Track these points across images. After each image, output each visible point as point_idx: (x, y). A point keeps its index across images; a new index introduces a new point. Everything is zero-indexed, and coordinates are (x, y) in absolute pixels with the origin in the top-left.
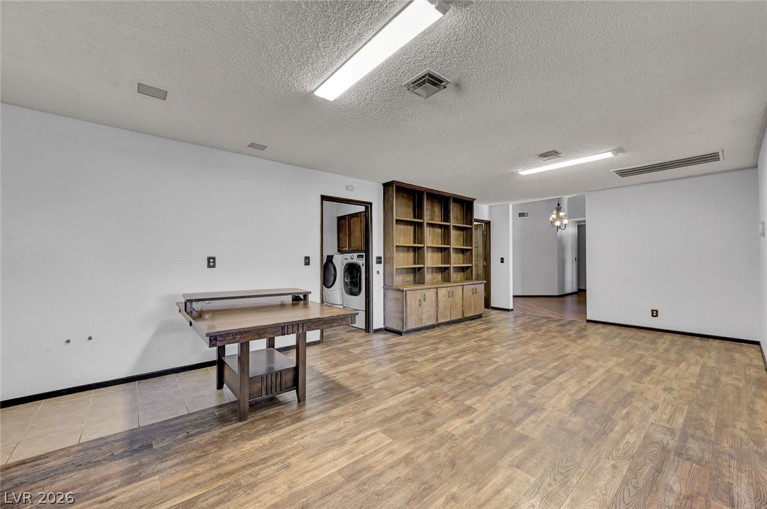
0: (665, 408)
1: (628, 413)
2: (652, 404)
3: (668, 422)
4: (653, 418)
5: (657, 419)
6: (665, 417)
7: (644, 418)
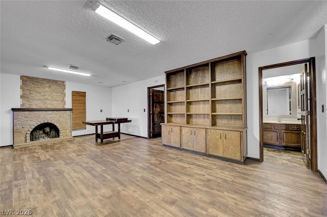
0: (26, 195)
1: (40, 181)
2: (33, 192)
3: (20, 189)
4: (28, 186)
5: (26, 187)
6: (22, 190)
7: (31, 184)
